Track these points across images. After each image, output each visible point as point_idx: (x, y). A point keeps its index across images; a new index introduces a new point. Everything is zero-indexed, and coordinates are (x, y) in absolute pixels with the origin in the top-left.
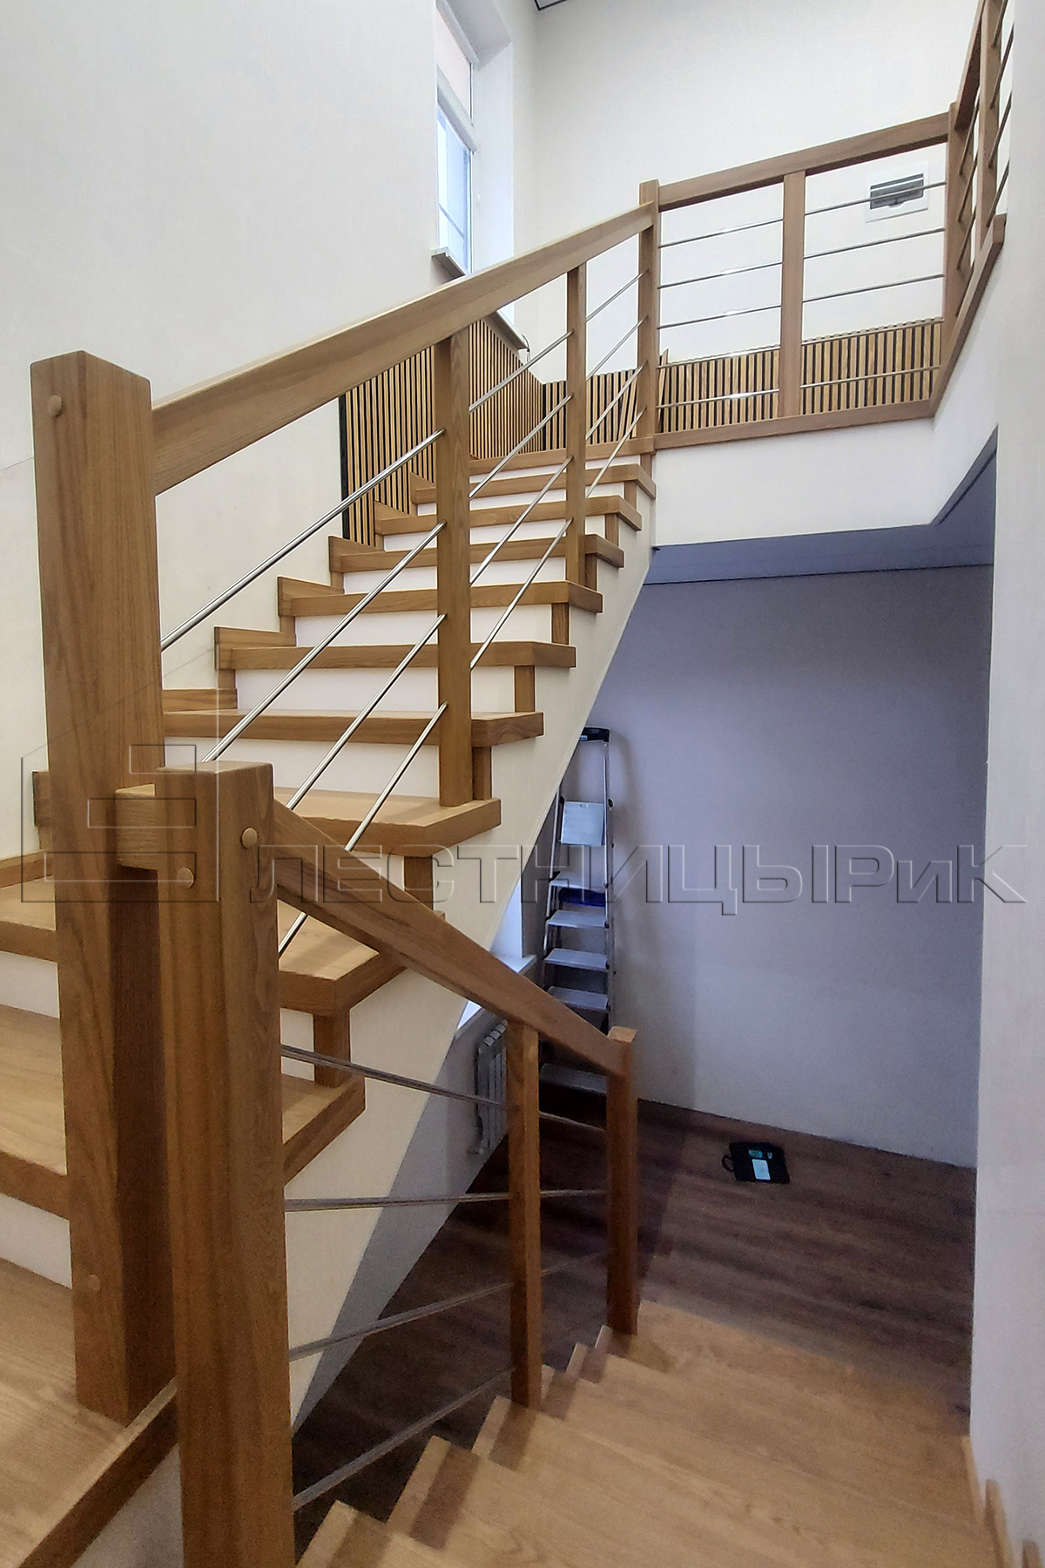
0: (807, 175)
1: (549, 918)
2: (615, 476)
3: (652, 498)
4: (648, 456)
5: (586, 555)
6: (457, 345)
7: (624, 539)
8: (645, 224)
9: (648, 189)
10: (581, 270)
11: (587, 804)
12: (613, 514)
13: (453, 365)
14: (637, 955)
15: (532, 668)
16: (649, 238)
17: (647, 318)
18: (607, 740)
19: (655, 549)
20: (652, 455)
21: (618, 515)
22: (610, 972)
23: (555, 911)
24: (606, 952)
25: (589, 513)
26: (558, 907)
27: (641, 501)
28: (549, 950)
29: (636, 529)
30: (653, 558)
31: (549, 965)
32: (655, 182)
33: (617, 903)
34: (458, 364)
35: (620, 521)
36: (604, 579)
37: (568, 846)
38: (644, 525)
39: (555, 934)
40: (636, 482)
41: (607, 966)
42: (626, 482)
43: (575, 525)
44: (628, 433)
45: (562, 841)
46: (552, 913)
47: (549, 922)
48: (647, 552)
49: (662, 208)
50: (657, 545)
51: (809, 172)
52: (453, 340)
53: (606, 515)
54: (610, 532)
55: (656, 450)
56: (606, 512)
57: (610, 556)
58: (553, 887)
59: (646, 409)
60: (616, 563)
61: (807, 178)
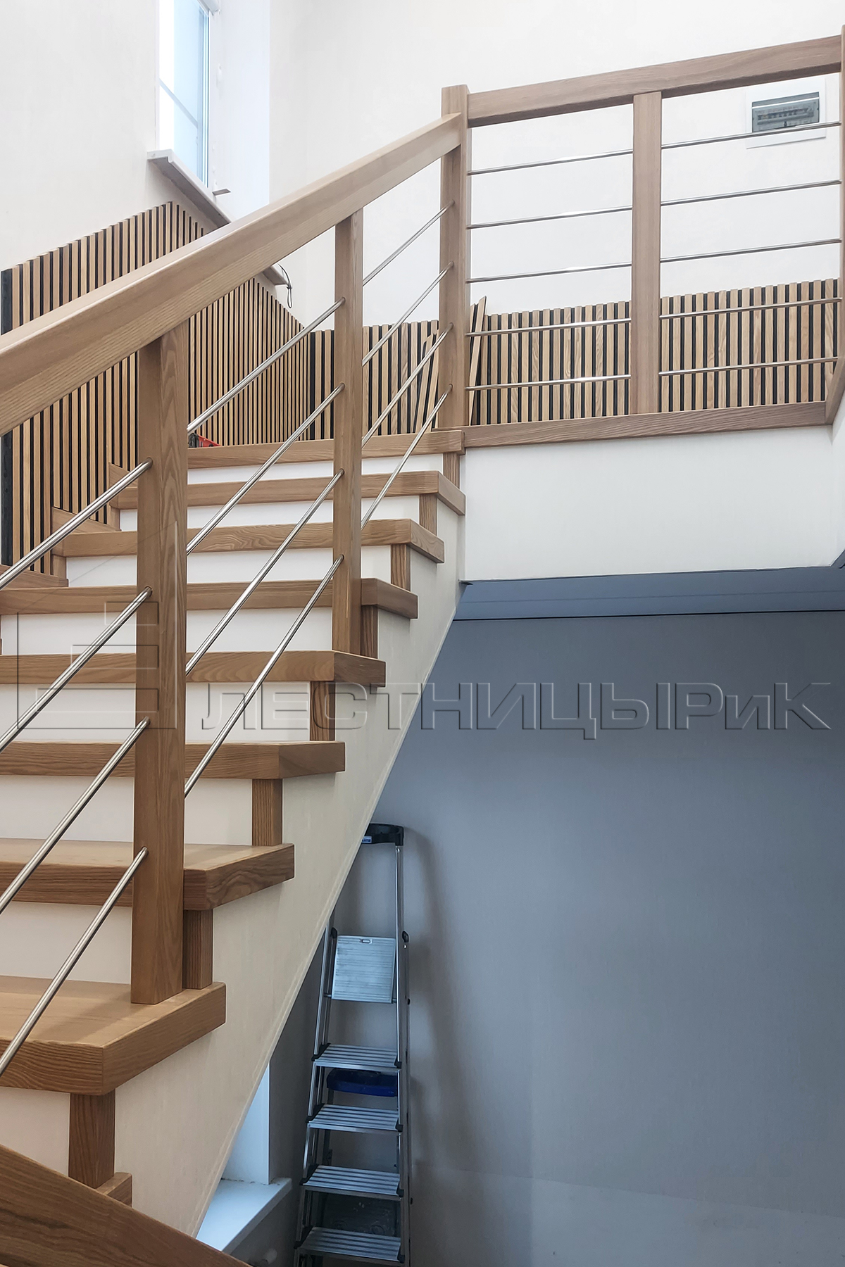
0: (663, 97)
1: (312, 1118)
2: (409, 485)
3: (460, 514)
4: (454, 457)
5: (362, 607)
6: (171, 347)
7: (420, 580)
8: (450, 143)
9: (454, 96)
10: (354, 219)
11: (371, 939)
12: (404, 544)
13: (164, 374)
14: (445, 1170)
15: (278, 784)
16: (455, 162)
17: (453, 267)
18: (399, 842)
19: (464, 584)
20: (460, 455)
21: (409, 545)
22: (404, 1201)
23: (321, 1105)
24: (397, 1168)
25: (368, 541)
26: (325, 1100)
27: (444, 523)
28: (312, 1168)
29: (435, 560)
30: (462, 596)
31: (310, 1193)
32: (462, 88)
33: (415, 1088)
34: (171, 374)
35: (412, 552)
36: (388, 638)
37: (343, 1003)
38: (449, 553)
39: (321, 1141)
40: (436, 496)
41: (400, 1192)
42: (422, 495)
43: (346, 564)
44: (429, 419)
45: (333, 996)
46: (317, 1109)
47: (312, 1125)
48: (452, 590)
49: (474, 123)
50: (467, 579)
51: (667, 94)
52: (164, 341)
53: (393, 545)
54: (399, 571)
55: (465, 448)
56: (391, 541)
57: (396, 604)
58: (318, 1068)
59: (452, 390)
60: (405, 611)
61: (663, 100)
